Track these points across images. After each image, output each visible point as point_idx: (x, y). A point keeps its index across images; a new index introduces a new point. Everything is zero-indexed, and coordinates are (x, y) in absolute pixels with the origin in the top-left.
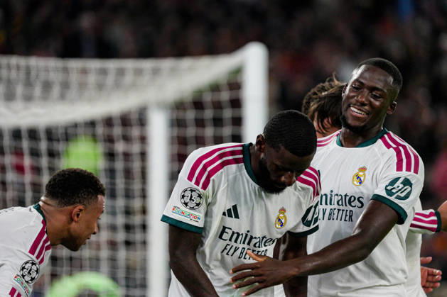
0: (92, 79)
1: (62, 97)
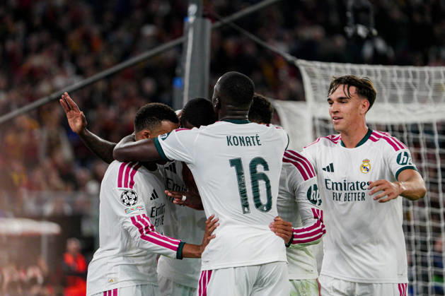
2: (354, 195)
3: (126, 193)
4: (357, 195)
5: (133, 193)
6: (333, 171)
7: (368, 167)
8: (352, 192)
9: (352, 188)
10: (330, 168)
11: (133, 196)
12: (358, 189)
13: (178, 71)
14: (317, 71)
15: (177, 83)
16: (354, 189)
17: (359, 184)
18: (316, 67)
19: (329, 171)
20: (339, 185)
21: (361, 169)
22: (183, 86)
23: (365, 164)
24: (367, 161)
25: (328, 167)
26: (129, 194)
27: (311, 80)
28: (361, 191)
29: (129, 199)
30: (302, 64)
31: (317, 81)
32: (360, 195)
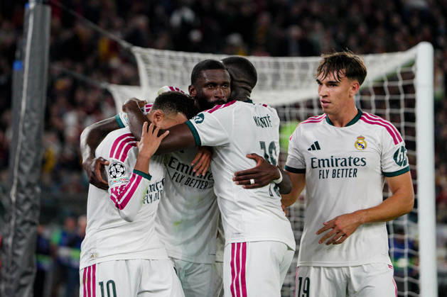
0: (296, 72)
1: (274, 86)
2: (345, 171)
3: (114, 165)
4: (348, 171)
5: (122, 166)
6: (319, 148)
7: (364, 145)
8: (343, 168)
9: (343, 164)
10: (316, 146)
11: (122, 170)
12: (350, 165)
13: (18, 54)
14: (151, 58)
15: (17, 65)
16: (346, 165)
17: (352, 160)
18: (149, 54)
19: (314, 149)
20: (326, 162)
21: (356, 146)
22: (23, 67)
23: (360, 141)
24: (361, 138)
25: (313, 146)
26: (118, 166)
27: (146, 67)
28: (353, 166)
29: (117, 172)
30: (138, 51)
31: (151, 67)
32: (352, 171)
